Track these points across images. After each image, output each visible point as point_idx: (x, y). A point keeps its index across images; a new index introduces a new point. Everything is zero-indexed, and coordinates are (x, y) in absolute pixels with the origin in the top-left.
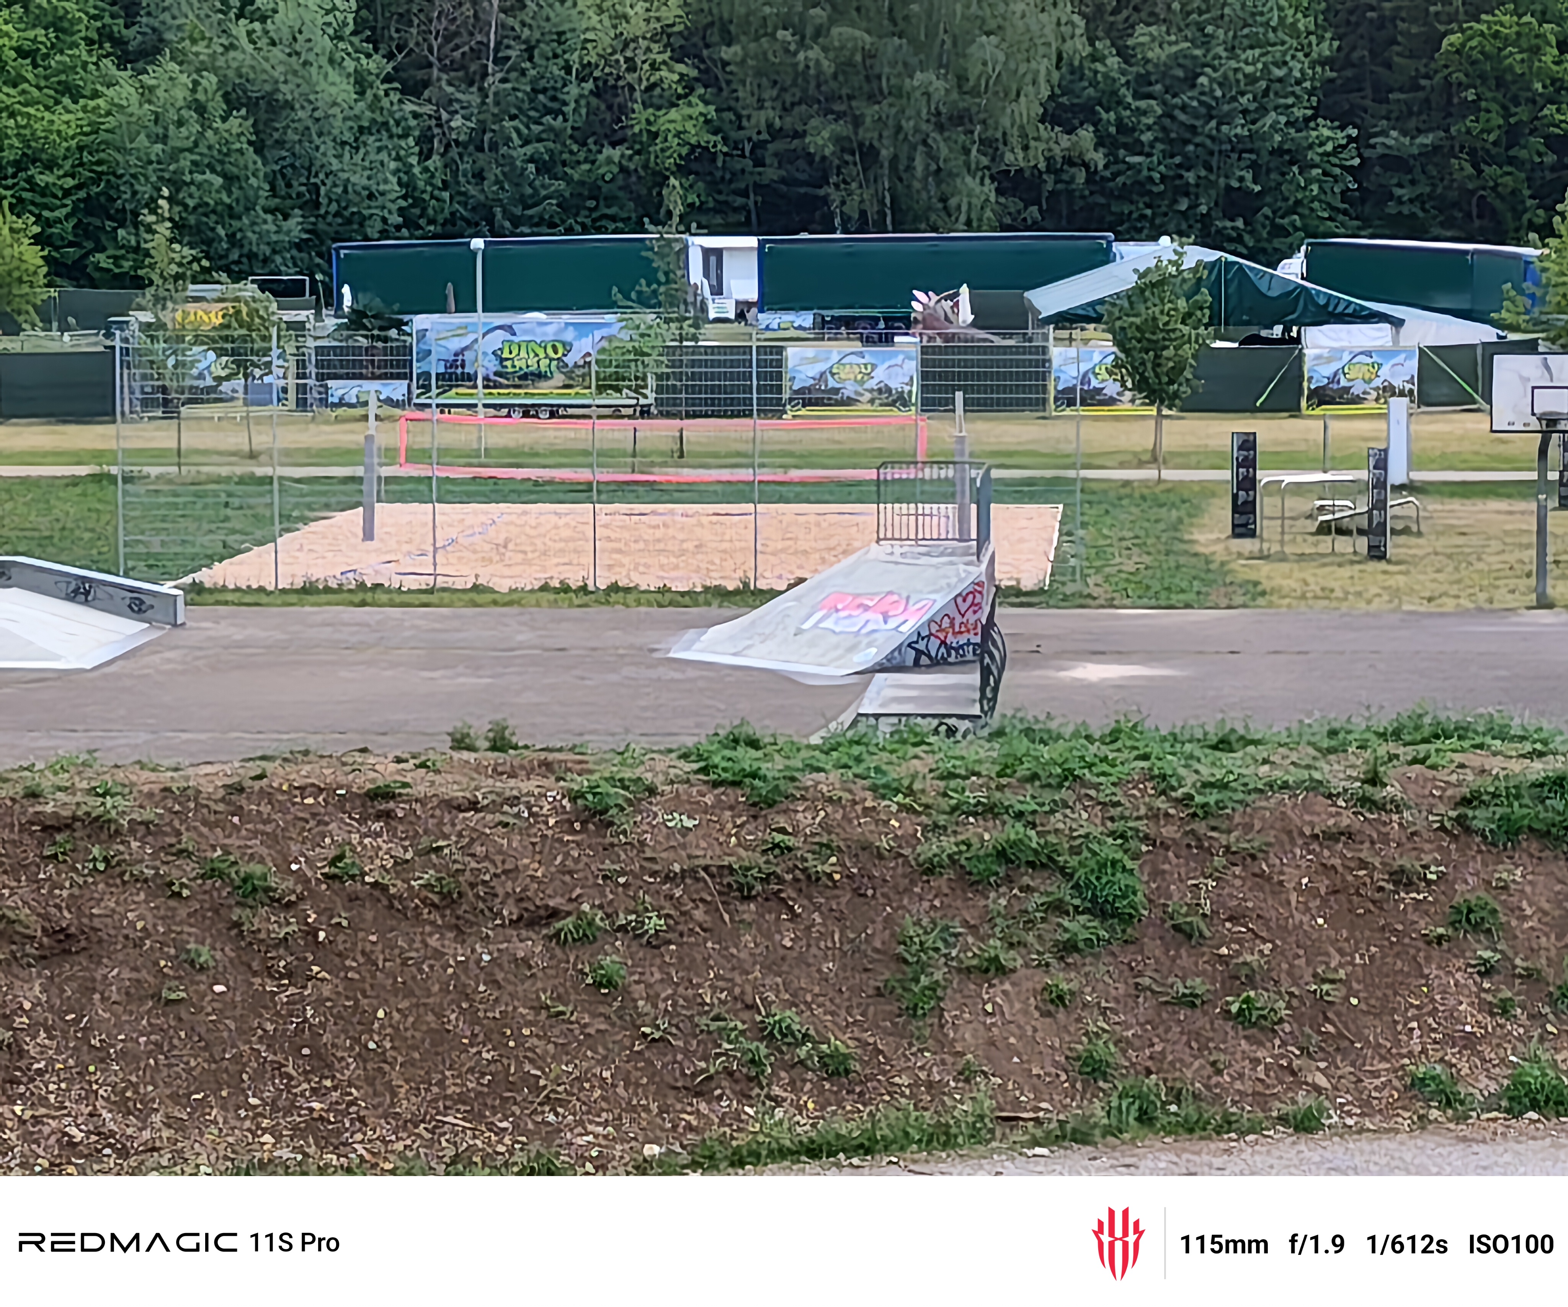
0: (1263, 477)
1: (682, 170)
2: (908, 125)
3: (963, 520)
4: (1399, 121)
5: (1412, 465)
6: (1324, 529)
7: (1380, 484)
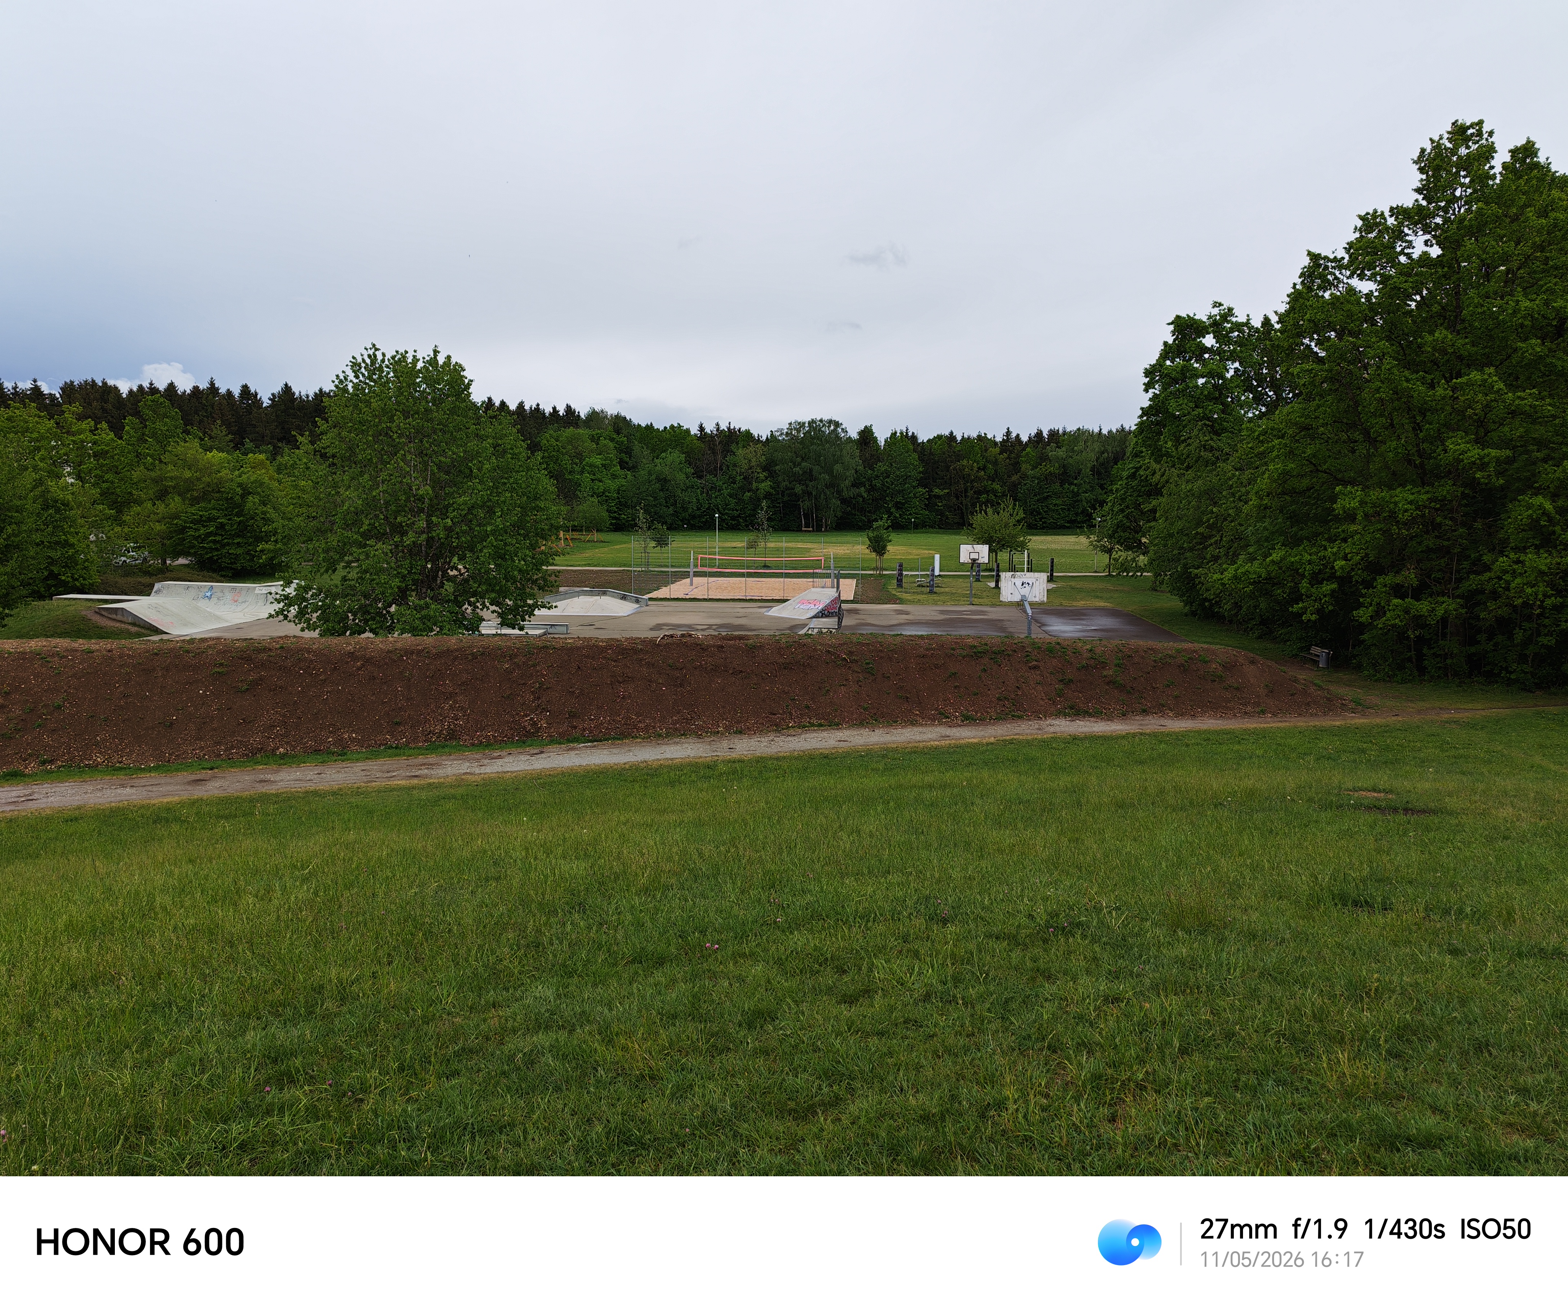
0: (904, 573)
1: (765, 498)
2: (819, 487)
3: (833, 582)
4: (938, 487)
5: (940, 571)
6: (919, 586)
7: (933, 575)
